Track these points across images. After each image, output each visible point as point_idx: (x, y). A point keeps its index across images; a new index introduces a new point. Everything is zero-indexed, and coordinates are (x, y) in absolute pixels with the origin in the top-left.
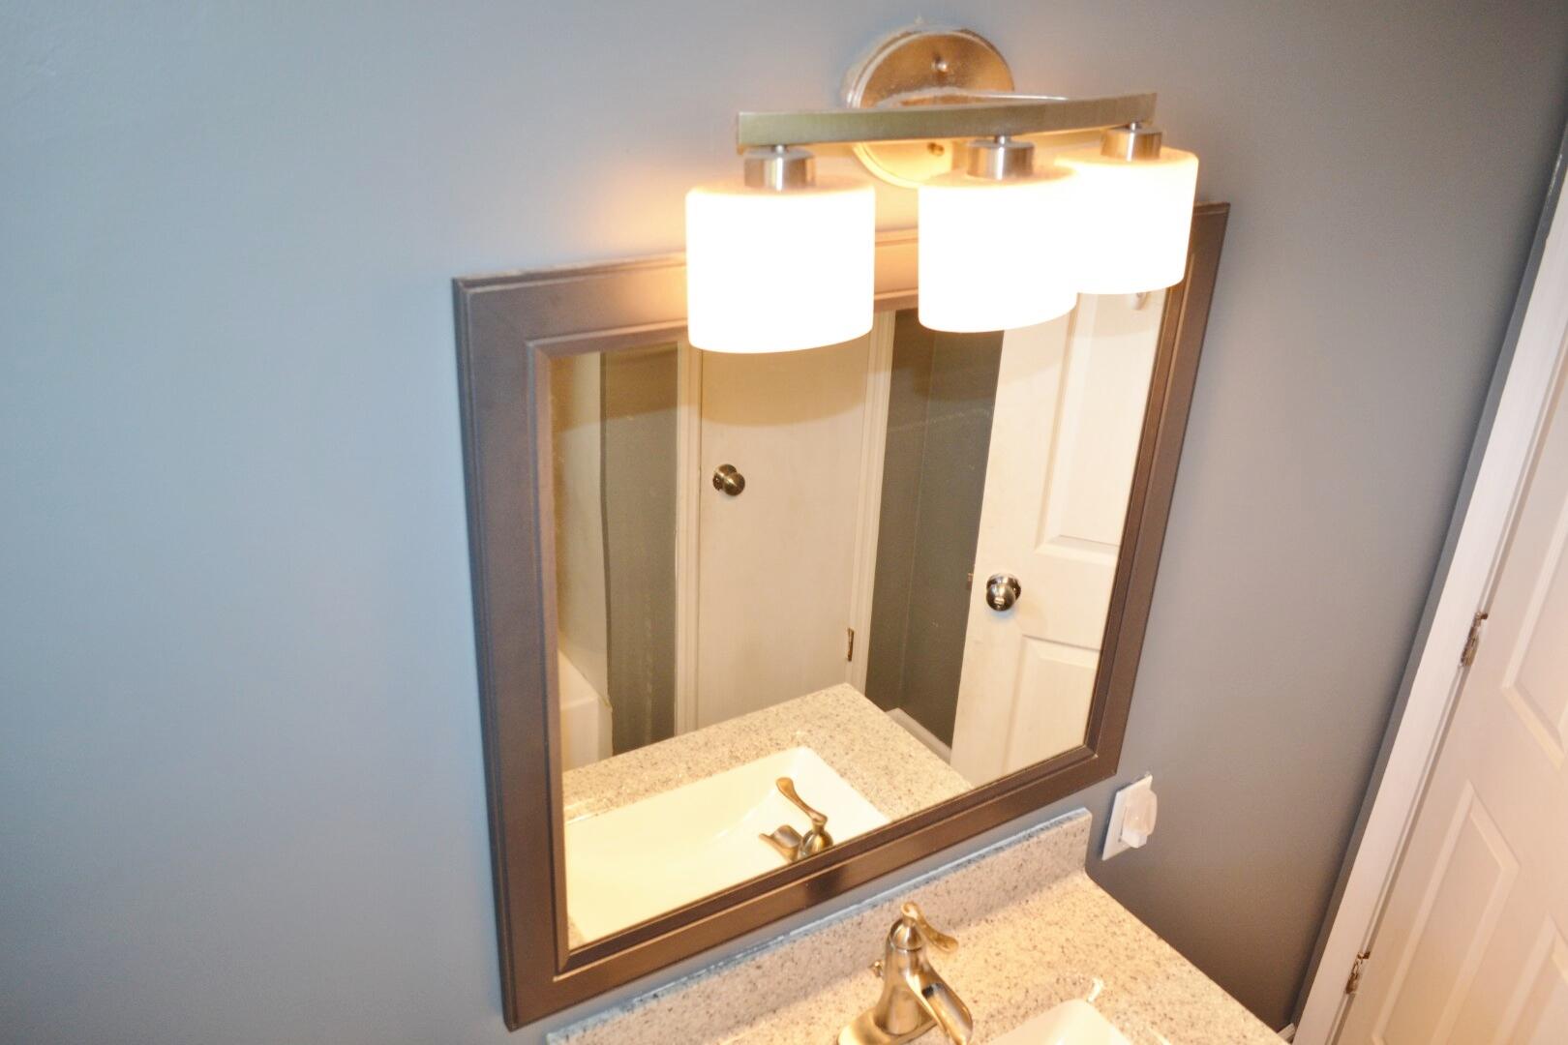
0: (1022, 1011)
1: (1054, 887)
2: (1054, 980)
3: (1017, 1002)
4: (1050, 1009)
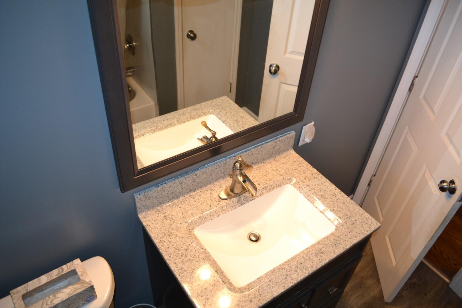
0: (273, 187)
1: (284, 153)
2: (282, 179)
3: (271, 185)
4: (280, 186)
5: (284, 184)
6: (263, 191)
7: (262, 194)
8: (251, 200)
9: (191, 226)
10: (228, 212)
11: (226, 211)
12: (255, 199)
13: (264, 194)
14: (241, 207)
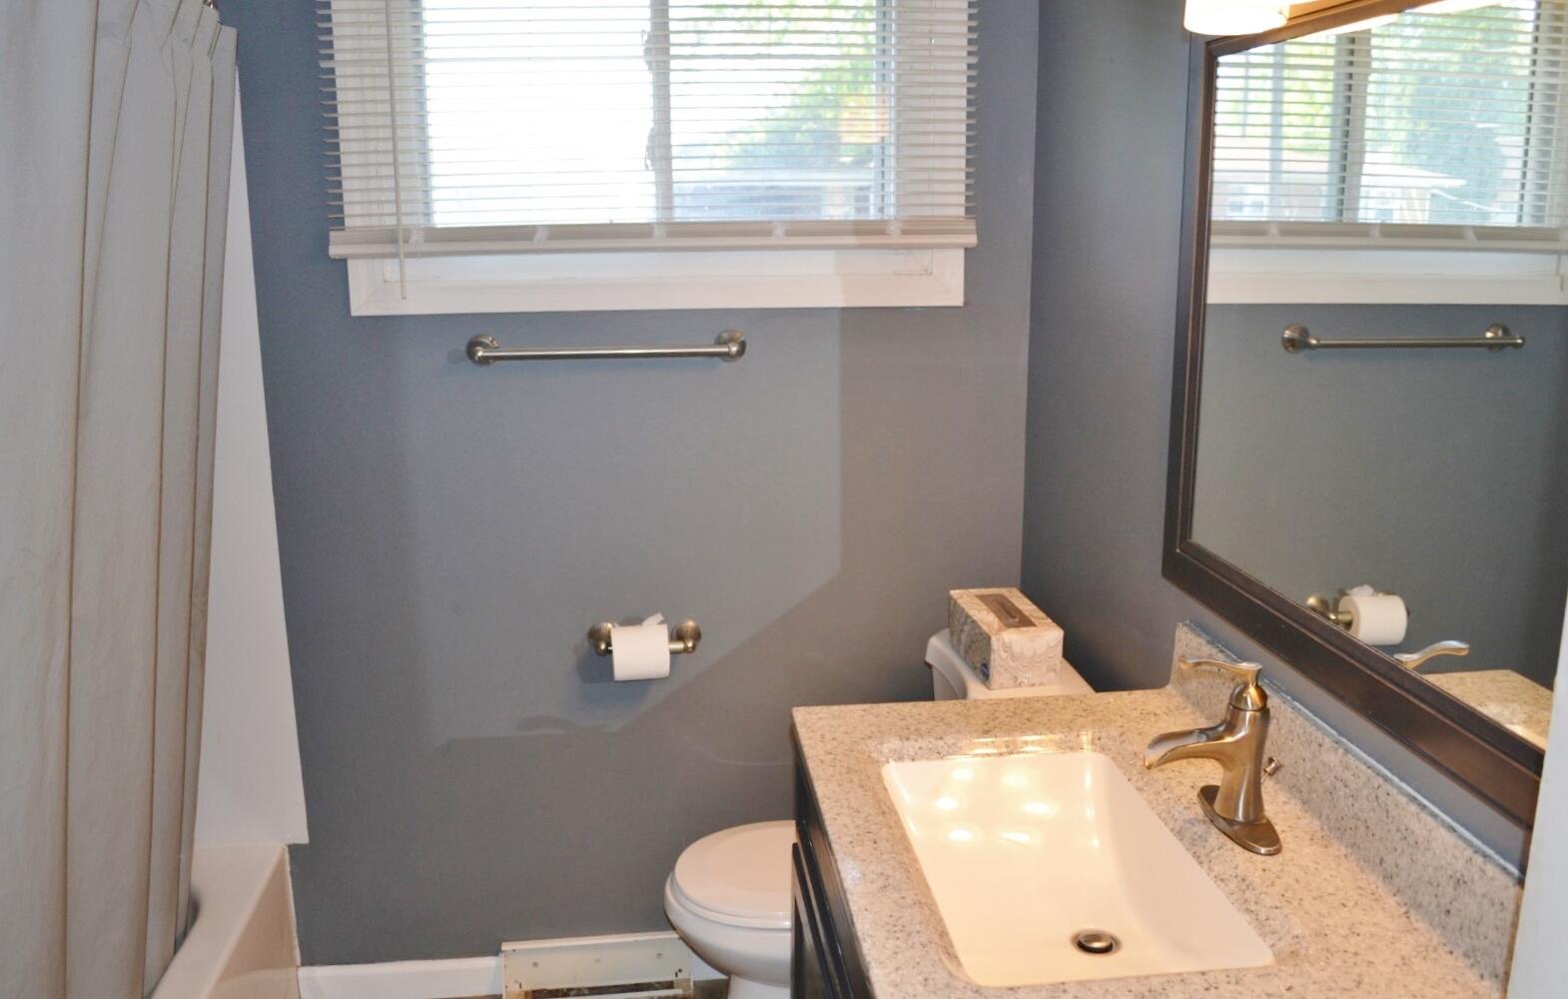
0: (1253, 907)
2: (1296, 932)
3: (1263, 900)
4: (1260, 935)
5: (1273, 946)
6: (1235, 880)
7: (1222, 880)
8: (1195, 853)
9: (1111, 743)
10: (1153, 809)
11: (1155, 802)
12: (1201, 863)
13: (1223, 885)
14: (1171, 835)
